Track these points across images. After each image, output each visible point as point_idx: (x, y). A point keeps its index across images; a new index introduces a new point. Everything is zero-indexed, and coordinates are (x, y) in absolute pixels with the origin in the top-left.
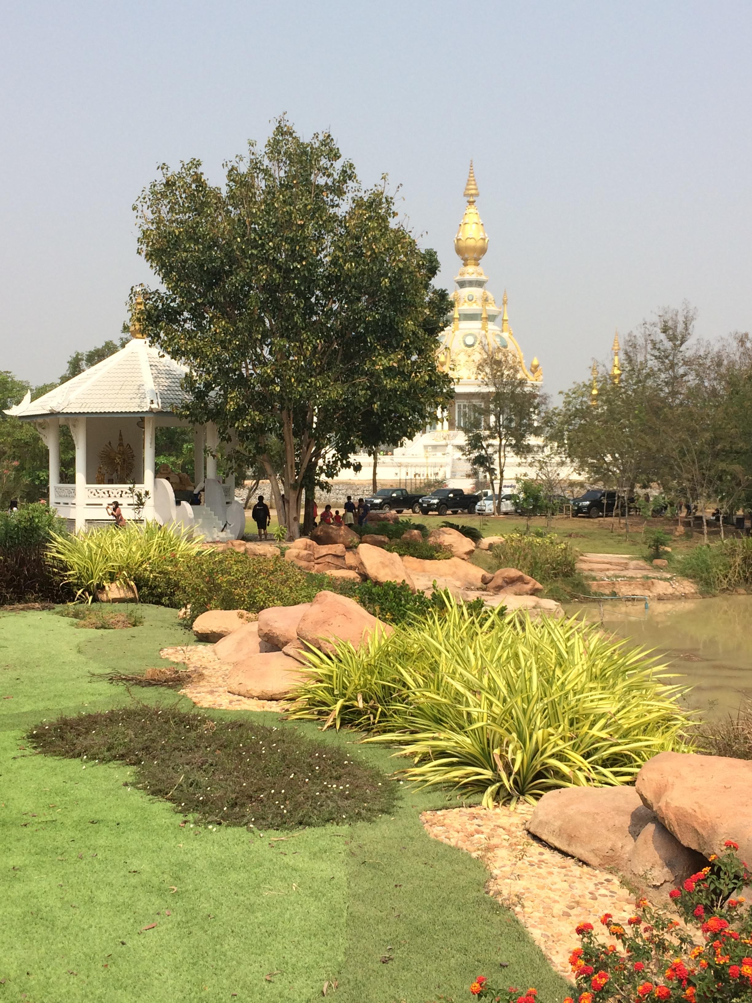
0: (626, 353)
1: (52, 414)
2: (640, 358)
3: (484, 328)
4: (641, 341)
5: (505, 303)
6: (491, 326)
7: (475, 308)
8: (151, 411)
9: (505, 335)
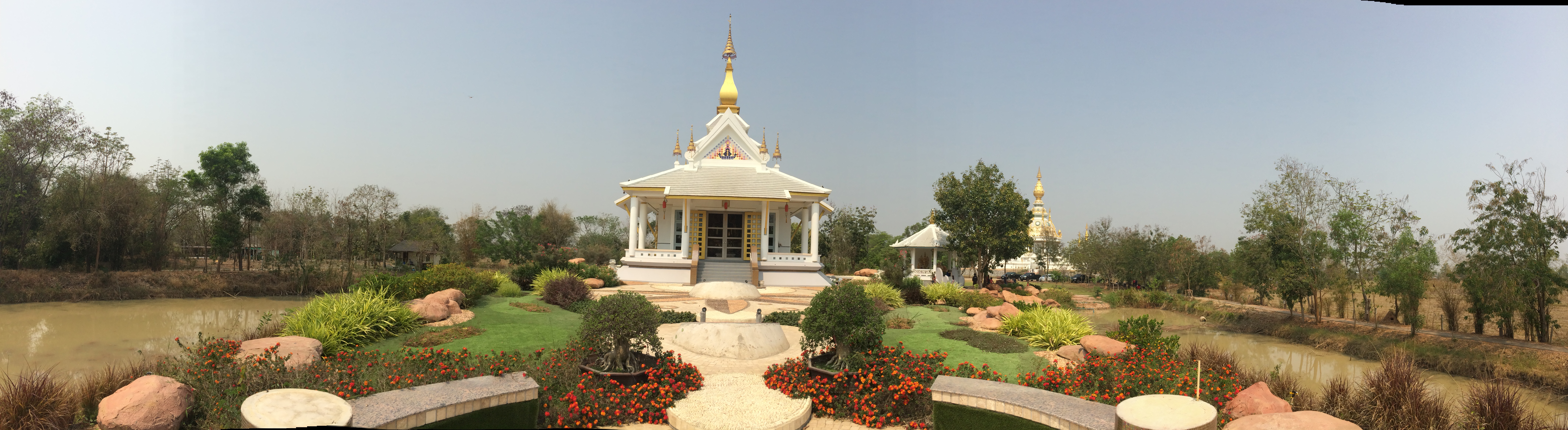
0: (1090, 231)
1: (906, 247)
2: (1094, 233)
3: (1043, 220)
4: (1094, 227)
5: (1050, 212)
6: (1045, 219)
7: (1040, 213)
8: (936, 247)
9: (1050, 222)
